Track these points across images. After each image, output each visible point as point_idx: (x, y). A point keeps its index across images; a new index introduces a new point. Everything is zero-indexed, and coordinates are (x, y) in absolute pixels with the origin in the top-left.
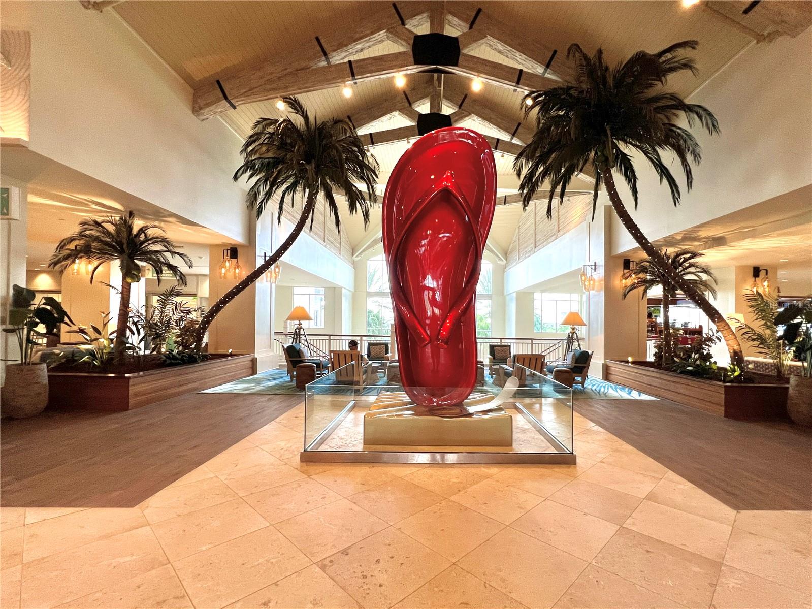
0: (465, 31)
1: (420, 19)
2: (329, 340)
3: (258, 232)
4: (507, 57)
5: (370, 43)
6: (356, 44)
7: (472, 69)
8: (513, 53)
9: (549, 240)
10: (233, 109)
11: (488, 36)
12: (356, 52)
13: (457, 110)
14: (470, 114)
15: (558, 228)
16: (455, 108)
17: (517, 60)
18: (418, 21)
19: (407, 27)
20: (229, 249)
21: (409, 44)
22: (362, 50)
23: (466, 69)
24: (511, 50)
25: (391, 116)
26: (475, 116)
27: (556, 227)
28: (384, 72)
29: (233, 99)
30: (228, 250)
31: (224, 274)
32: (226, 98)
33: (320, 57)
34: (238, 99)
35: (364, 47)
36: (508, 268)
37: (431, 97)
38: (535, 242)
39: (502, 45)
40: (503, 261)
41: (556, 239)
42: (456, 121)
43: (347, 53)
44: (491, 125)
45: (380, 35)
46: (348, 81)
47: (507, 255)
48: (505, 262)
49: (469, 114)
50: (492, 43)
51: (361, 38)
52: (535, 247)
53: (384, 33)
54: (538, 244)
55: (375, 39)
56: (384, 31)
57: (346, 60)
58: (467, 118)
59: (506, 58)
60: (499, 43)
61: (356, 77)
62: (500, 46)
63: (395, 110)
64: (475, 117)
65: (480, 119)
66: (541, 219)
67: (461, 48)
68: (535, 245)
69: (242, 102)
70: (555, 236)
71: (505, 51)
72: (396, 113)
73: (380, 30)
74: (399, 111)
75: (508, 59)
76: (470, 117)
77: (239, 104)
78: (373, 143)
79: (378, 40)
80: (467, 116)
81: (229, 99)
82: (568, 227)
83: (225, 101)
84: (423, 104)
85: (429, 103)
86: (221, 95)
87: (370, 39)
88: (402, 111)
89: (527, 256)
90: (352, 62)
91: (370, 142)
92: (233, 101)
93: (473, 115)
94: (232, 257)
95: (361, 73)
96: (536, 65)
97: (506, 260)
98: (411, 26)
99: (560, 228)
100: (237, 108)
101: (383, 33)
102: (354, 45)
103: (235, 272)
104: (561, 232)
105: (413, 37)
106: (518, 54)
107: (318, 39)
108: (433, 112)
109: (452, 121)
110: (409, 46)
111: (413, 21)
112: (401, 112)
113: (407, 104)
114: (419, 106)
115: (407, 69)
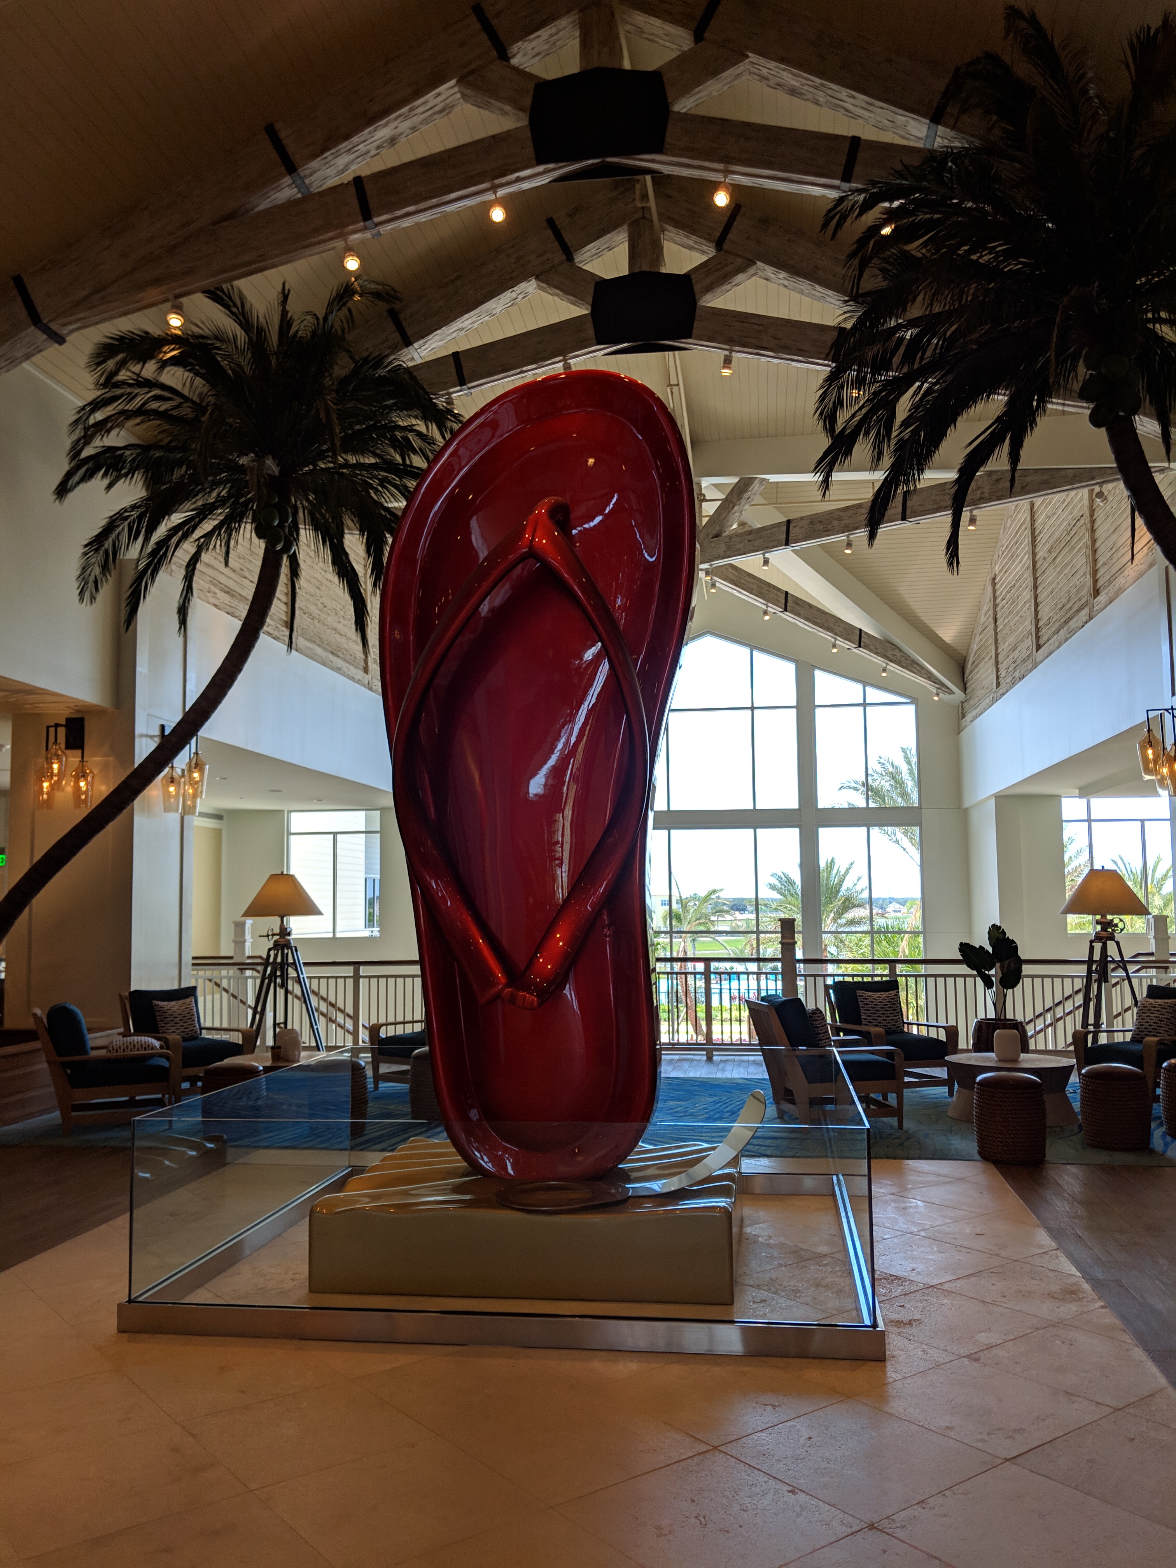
0: (686, 48)
1: (552, 35)
2: (356, 977)
3: (142, 668)
4: (817, 103)
5: (416, 120)
6: (375, 130)
7: (709, 155)
8: (829, 92)
9: (1072, 624)
10: (56, 346)
11: (750, 54)
12: (378, 148)
13: (711, 252)
14: (751, 263)
15: (1095, 581)
16: (705, 248)
17: (846, 110)
18: (547, 41)
19: (514, 61)
20: (64, 723)
21: (521, 109)
22: (393, 141)
23: (689, 157)
24: (822, 85)
25: (514, 295)
26: (767, 267)
27: (1089, 581)
28: (453, 196)
29: (51, 321)
30: (57, 726)
31: (48, 793)
32: (36, 319)
33: (280, 176)
34: (66, 320)
35: (399, 130)
36: (969, 717)
37: (629, 225)
38: (1038, 629)
39: (793, 74)
40: (952, 692)
41: (1091, 618)
42: (709, 289)
43: (353, 156)
44: (818, 288)
45: (439, 94)
46: (355, 232)
47: (967, 672)
48: (958, 694)
49: (746, 264)
50: (764, 71)
51: (386, 112)
52: (1038, 647)
53: (452, 87)
54: (1045, 633)
55: (429, 105)
56: (453, 82)
57: (347, 177)
58: (741, 277)
59: (810, 105)
60: (784, 70)
61: (376, 220)
62: (789, 77)
63: (525, 278)
64: (769, 271)
65: (783, 275)
66: (1050, 551)
67: (670, 100)
68: (1038, 638)
69: (79, 325)
70: (1086, 611)
71: (806, 88)
72: (530, 287)
73: (442, 81)
74: (537, 278)
75: (818, 108)
76: (752, 271)
77: (71, 332)
78: (462, 382)
79: (437, 109)
80: (741, 270)
81: (45, 321)
82: (1121, 581)
83: (33, 328)
84: (610, 249)
85: (626, 244)
86: (23, 314)
87: (411, 110)
88: (546, 277)
89: (1017, 674)
90: (365, 181)
91: (455, 378)
92: (54, 326)
93: (759, 264)
94: (69, 746)
95: (390, 207)
96: (903, 118)
97: (965, 689)
98: (528, 57)
99: (1100, 584)
100: (67, 339)
101: (448, 90)
102: (370, 133)
103: (77, 788)
104: (1102, 598)
105: (531, 87)
106: (844, 93)
107: (271, 131)
108: (637, 270)
109: (697, 288)
110: (522, 115)
111: (535, 43)
112: (542, 281)
113: (560, 256)
114: (597, 255)
115: (519, 180)
